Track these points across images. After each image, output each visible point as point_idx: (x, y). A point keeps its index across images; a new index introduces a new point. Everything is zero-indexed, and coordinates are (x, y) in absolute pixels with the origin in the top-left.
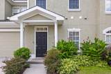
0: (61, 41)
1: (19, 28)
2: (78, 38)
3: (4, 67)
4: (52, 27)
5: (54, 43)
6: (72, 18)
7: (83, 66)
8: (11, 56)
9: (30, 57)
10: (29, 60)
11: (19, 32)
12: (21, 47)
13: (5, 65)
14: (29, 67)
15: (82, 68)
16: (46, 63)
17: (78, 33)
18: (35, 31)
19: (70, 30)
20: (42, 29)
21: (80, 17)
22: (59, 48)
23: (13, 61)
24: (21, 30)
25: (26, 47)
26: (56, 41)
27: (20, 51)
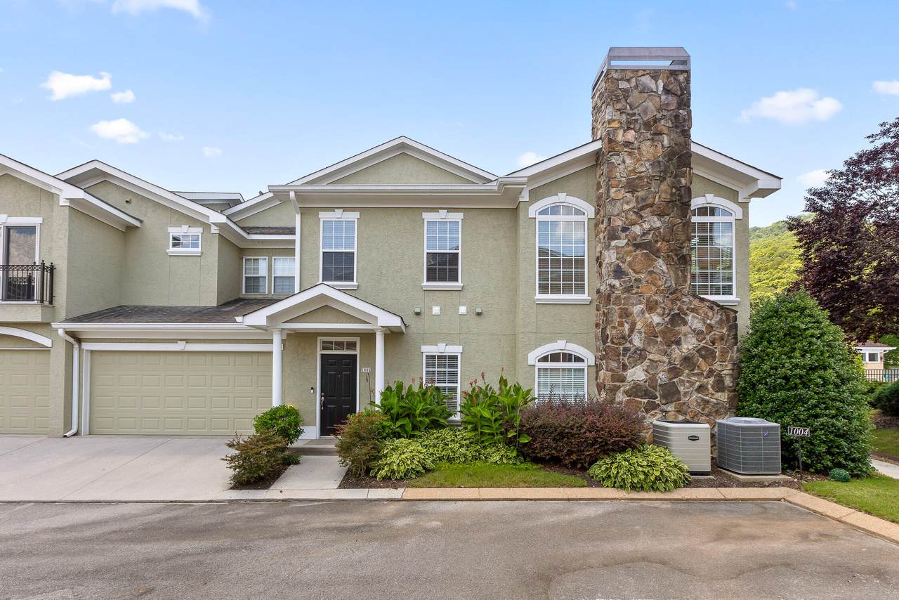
0: (394, 387)
1: (271, 341)
2: (453, 377)
3: (233, 459)
4: (369, 337)
5: (372, 391)
6: (436, 310)
7: (450, 460)
8: (248, 431)
9: (301, 432)
10: (297, 444)
11: (271, 353)
12: (276, 403)
13: (235, 452)
14: (297, 463)
15: (446, 465)
16: (344, 450)
17: (453, 359)
18: (319, 352)
19: (428, 349)
20: (339, 345)
21: (463, 310)
22: (387, 410)
23: (254, 442)
24: (276, 348)
25: (289, 405)
26: (379, 386)
27: (274, 415)
